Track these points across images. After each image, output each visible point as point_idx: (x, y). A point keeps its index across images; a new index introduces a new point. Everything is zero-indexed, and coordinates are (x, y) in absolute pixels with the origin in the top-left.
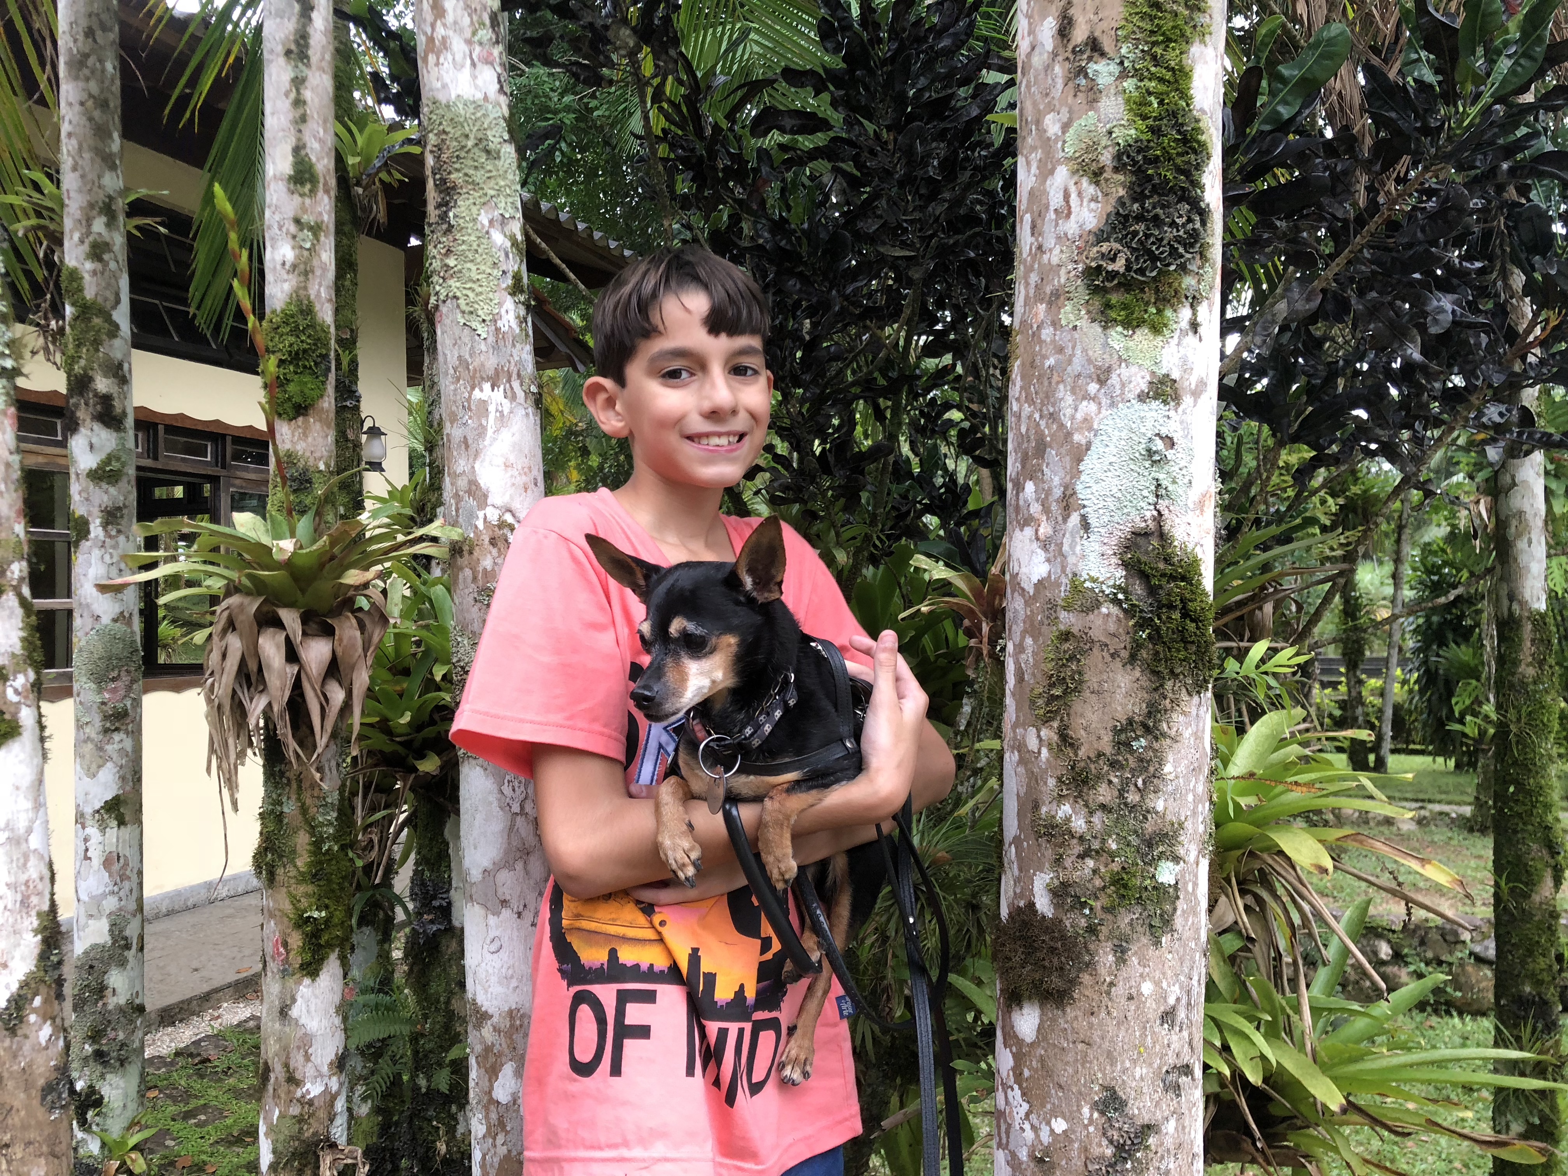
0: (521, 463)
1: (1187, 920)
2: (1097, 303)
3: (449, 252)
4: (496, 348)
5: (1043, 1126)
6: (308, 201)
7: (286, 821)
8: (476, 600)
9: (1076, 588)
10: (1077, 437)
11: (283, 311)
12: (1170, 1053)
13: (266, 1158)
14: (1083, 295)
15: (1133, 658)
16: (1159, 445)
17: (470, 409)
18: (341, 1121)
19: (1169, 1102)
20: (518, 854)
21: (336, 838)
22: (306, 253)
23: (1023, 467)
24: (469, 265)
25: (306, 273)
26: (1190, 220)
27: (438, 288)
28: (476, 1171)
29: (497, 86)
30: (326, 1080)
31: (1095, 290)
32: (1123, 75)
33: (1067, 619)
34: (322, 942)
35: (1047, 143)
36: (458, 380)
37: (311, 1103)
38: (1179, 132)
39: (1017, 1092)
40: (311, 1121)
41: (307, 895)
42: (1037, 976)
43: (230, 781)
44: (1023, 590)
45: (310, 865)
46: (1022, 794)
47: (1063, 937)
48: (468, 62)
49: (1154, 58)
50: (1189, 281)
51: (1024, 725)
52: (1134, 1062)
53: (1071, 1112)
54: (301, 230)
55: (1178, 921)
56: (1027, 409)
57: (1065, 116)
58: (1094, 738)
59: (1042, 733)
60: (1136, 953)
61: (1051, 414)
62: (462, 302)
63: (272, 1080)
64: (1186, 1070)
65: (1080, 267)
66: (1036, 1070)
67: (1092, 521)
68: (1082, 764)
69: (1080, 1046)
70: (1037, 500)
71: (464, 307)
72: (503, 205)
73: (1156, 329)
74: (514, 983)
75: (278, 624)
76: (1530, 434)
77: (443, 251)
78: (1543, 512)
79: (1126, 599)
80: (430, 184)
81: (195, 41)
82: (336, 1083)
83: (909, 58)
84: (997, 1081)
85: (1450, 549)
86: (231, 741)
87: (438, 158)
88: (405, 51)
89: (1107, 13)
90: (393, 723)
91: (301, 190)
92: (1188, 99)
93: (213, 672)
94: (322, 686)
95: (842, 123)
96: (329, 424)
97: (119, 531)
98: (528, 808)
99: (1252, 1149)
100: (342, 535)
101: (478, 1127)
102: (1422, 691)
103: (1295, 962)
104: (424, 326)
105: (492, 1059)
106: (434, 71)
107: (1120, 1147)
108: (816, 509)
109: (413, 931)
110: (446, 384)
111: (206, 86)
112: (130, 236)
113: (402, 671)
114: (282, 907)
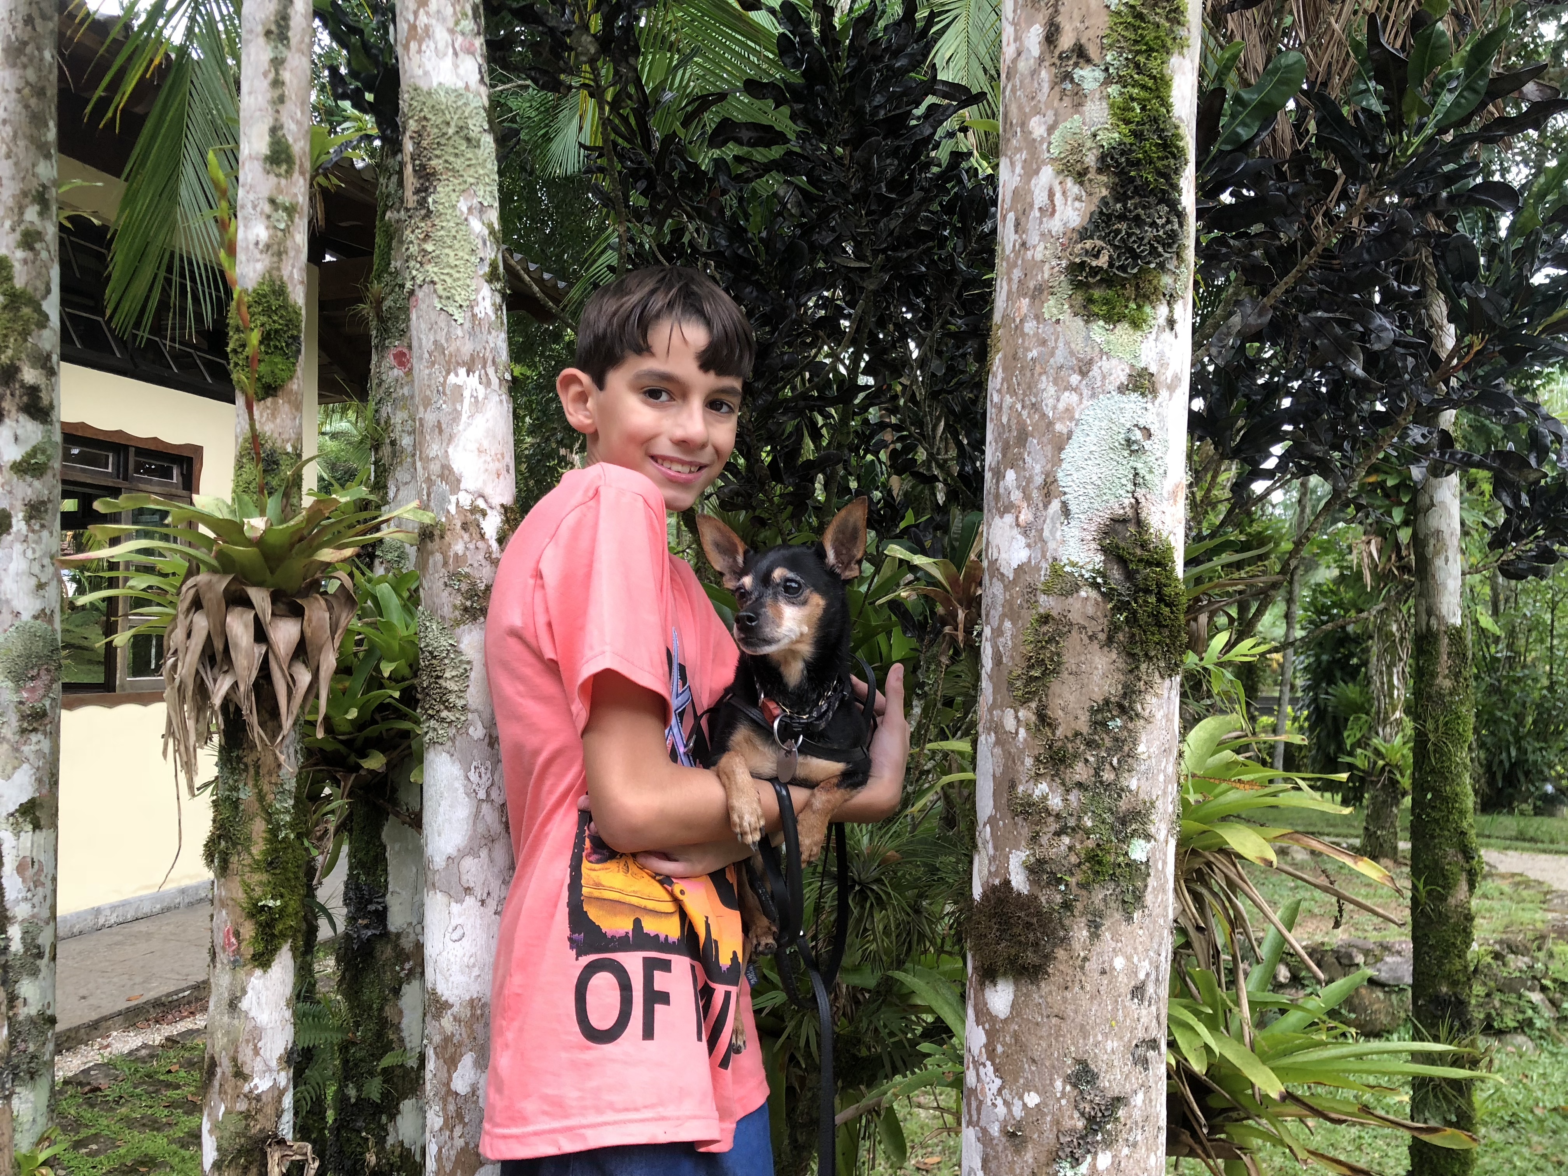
0: (495, 449)
1: (1156, 897)
2: (1079, 298)
3: (427, 237)
4: (472, 333)
5: (1016, 1101)
6: (283, 182)
7: (242, 807)
8: (446, 585)
9: (1056, 572)
10: (1059, 427)
11: (254, 291)
12: (1139, 1027)
13: (209, 1154)
14: (1066, 289)
15: (1110, 640)
16: (1138, 435)
17: (444, 393)
18: (288, 1118)
19: (1137, 1075)
20: (483, 842)
21: (292, 826)
22: (280, 234)
23: (1004, 456)
24: (447, 251)
25: (280, 254)
26: (1168, 222)
27: (414, 273)
28: (431, 1165)
29: (478, 77)
30: (275, 1075)
31: (1078, 286)
32: (1108, 81)
33: (1047, 603)
34: (276, 932)
35: (1032, 145)
36: (433, 364)
37: (258, 1098)
38: (1160, 137)
39: (990, 1068)
40: (258, 1117)
41: (261, 883)
42: (1013, 952)
43: (189, 766)
44: (1002, 575)
45: (266, 853)
46: (998, 775)
47: (1039, 913)
48: (451, 51)
49: (1137, 66)
50: (1166, 280)
51: (1002, 707)
52: (1106, 1035)
53: (1044, 1086)
54: (276, 210)
55: (1149, 898)
56: (1008, 400)
57: (1050, 118)
58: (1072, 718)
59: (1020, 714)
60: (1109, 928)
61: (1033, 405)
62: (439, 287)
63: (219, 1076)
64: (1153, 1044)
65: (1064, 263)
66: (1009, 1046)
67: (1073, 507)
68: (1060, 744)
69: (1054, 1020)
70: (1018, 488)
71: (441, 292)
72: (481, 193)
73: (1136, 324)
74: (476, 972)
75: (247, 603)
76: (1452, 455)
77: (421, 236)
78: (1458, 532)
79: (1105, 583)
80: (409, 170)
81: (118, 45)
82: (284, 1078)
83: (870, 74)
84: (968, 1059)
85: (1342, 589)
86: (191, 724)
87: (418, 144)
88: (365, 46)
89: (1093, 22)
90: (337, 720)
91: (277, 171)
92: (1168, 107)
93: (176, 652)
94: (289, 667)
95: (798, 137)
96: (297, 406)
97: (43, 526)
98: (494, 795)
99: (1191, 1141)
100: (315, 513)
101: (435, 1120)
102: (1311, 729)
103: (1234, 957)
104: (374, 324)
105: (451, 1050)
106: (415, 58)
107: (1091, 1120)
108: (765, 515)
109: (347, 936)
110: (421, 369)
111: (129, 86)
112: (62, 228)
113: (344, 670)
114: (234, 896)
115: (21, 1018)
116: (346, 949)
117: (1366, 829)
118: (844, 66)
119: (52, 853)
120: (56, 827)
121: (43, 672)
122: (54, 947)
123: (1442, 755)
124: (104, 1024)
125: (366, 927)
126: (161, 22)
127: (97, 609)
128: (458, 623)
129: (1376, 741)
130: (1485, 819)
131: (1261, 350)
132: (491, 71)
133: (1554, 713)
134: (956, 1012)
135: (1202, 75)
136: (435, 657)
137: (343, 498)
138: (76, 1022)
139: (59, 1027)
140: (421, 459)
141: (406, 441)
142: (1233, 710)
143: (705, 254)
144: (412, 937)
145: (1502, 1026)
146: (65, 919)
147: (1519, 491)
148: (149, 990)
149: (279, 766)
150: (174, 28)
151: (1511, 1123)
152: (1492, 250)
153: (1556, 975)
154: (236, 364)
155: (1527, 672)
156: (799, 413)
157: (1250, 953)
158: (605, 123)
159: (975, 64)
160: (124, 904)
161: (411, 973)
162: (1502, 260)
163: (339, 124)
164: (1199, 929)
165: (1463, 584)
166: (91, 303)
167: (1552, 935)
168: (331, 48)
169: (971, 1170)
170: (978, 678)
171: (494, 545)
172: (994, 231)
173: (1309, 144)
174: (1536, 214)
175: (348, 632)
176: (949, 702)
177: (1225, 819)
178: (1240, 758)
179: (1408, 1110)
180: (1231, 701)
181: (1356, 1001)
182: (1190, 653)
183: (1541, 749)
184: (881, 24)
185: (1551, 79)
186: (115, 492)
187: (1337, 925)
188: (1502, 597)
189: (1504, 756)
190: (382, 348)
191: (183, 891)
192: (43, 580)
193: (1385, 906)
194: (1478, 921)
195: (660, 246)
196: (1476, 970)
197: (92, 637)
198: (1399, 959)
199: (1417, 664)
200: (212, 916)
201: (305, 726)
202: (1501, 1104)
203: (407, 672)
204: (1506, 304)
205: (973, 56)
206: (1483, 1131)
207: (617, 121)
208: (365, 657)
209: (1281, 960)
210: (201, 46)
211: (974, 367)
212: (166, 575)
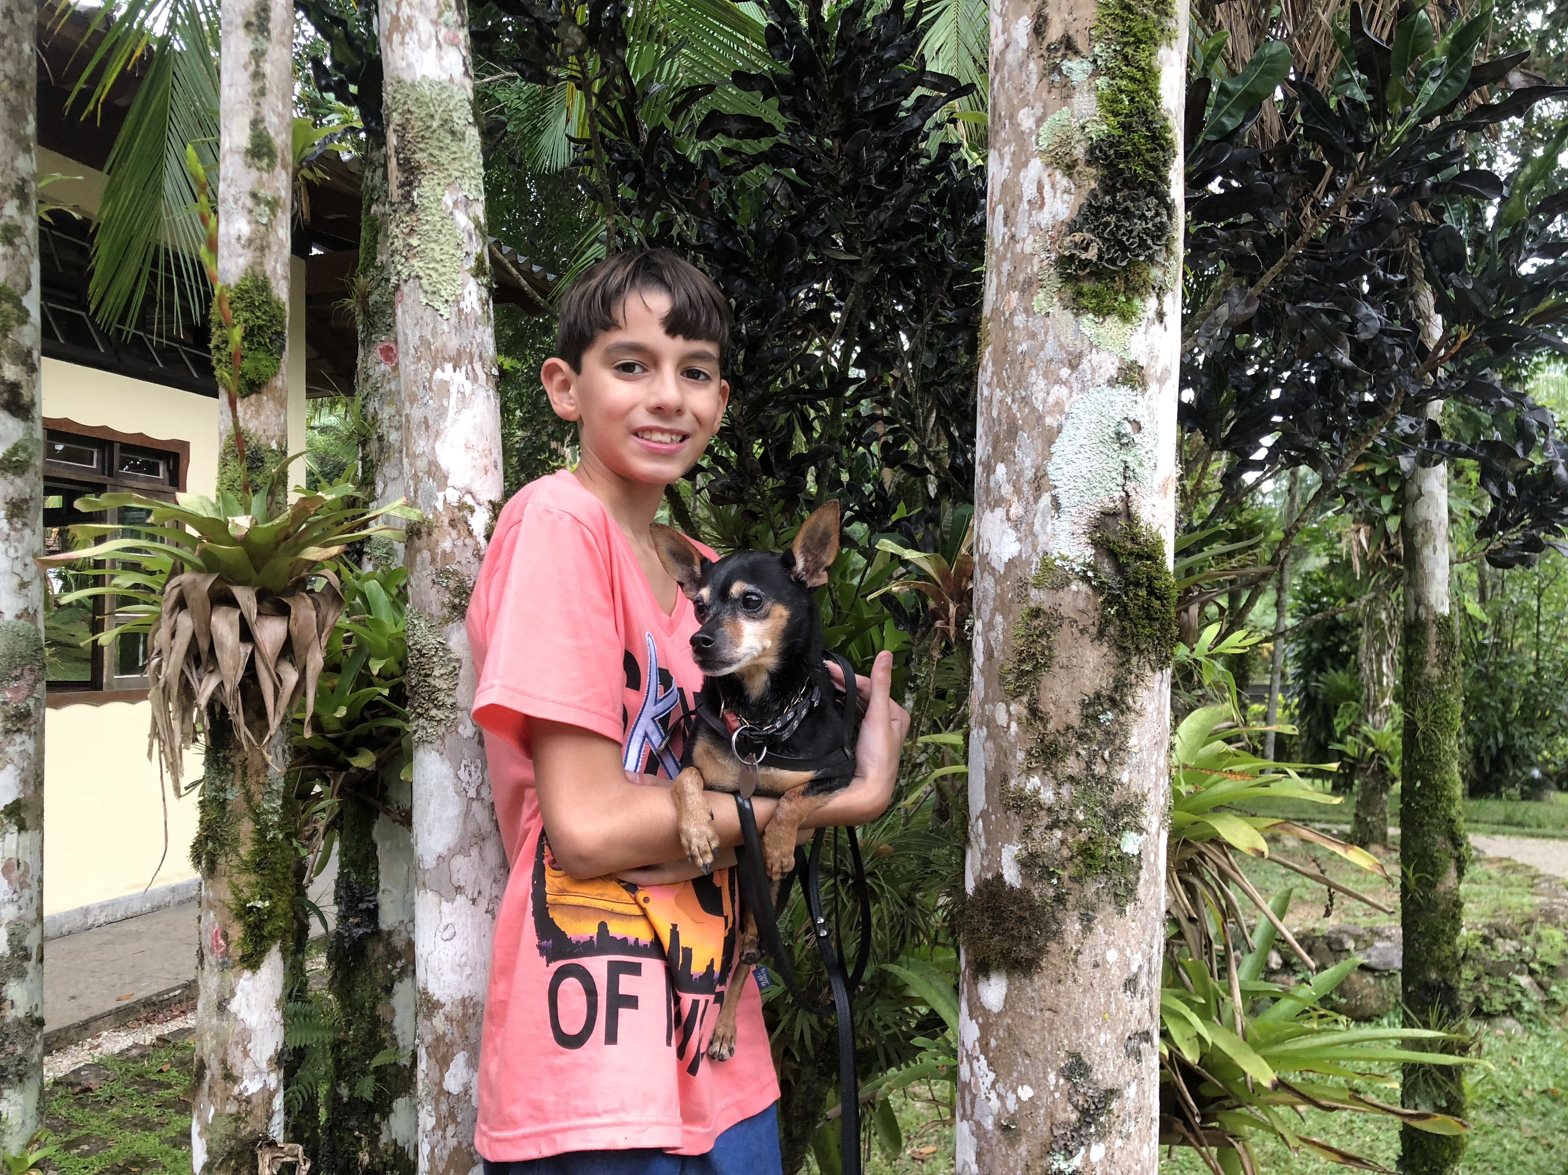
0: (481, 445)
1: (1149, 890)
2: (1069, 291)
3: (412, 230)
4: (458, 329)
5: (1010, 1094)
6: (265, 176)
7: (229, 808)
8: (434, 582)
9: (1047, 566)
10: (1049, 421)
11: (237, 286)
12: (1132, 1019)
13: (199, 1156)
14: (1055, 282)
15: (1101, 634)
16: (1128, 428)
17: (431, 389)
18: (279, 1119)
19: (1130, 1067)
20: (474, 840)
21: (280, 826)
22: (262, 228)
23: (994, 450)
24: (432, 245)
25: (263, 249)
26: (1157, 214)
27: (399, 267)
28: (423, 1165)
29: (463, 69)
30: (265, 1076)
31: (1067, 279)
32: (1096, 73)
33: (1038, 597)
34: (265, 933)
35: (1021, 137)
36: (419, 359)
37: (248, 1100)
38: (1148, 129)
39: (983, 1062)
40: (248, 1119)
41: (249, 885)
42: (1006, 945)
43: (175, 767)
44: (993, 569)
45: (254, 853)
46: (990, 769)
47: (1032, 907)
48: (434, 42)
49: (1125, 57)
50: (1156, 273)
51: (994, 702)
52: (1099, 1028)
53: (1037, 1079)
54: (258, 204)
55: (1141, 891)
56: (998, 393)
57: (1039, 111)
58: (1063, 712)
59: (1012, 708)
60: (1101, 922)
61: (1023, 398)
62: (424, 281)
63: (208, 1078)
64: (1146, 1036)
65: (1053, 256)
66: (1003, 1040)
67: (1063, 501)
68: (1051, 737)
69: (1047, 1014)
70: (1009, 482)
71: (426, 287)
72: (467, 187)
73: (1125, 317)
74: (468, 971)
75: (233, 603)
76: (1440, 445)
77: (406, 231)
78: (1446, 521)
79: (1096, 576)
80: (393, 163)
81: (99, 36)
82: (274, 1080)
83: (858, 66)
84: (961, 1053)
85: (1331, 577)
86: (176, 724)
87: (402, 138)
88: (349, 38)
89: (1081, 13)
90: (325, 718)
91: (259, 164)
92: (1156, 99)
93: (160, 652)
94: (276, 666)
95: (787, 129)
96: (282, 403)
97: (25, 525)
98: (484, 793)
99: (1184, 1130)
100: (301, 512)
101: (427, 1120)
102: (1302, 716)
103: (1226, 947)
104: (360, 318)
105: (443, 1049)
106: (398, 50)
107: (1084, 1112)
108: (756, 509)
109: (338, 935)
110: (407, 364)
111: (110, 79)
112: (42, 221)
113: (332, 667)
114: (222, 897)
115: (8, 1020)
116: (338, 948)
117: (1356, 815)
118: (833, 57)
119: (38, 855)
120: (41, 828)
121: (26, 672)
122: (41, 949)
123: (1430, 744)
124: (95, 1024)
125: (358, 925)
126: (142, 13)
127: (84, 606)
128: (447, 621)
129: (1365, 728)
130: (1472, 804)
131: (1251, 341)
132: (476, 64)
133: (1540, 698)
134: (950, 1004)
135: (1190, 65)
136: (423, 655)
137: (328, 495)
138: (66, 1023)
139: (47, 1029)
140: (407, 456)
141: (393, 437)
142: (1224, 700)
143: (693, 247)
144: (404, 935)
145: (1491, 1009)
146: (53, 919)
147: (1506, 480)
148: (140, 989)
149: (267, 766)
150: (155, 20)
151: (1500, 1106)
152: (1478, 241)
153: (1545, 959)
154: (219, 361)
155: (1513, 658)
156: (790, 406)
157: (1242, 942)
158: (593, 115)
159: (964, 53)
160: (113, 903)
161: (403, 970)
162: (1488, 251)
163: (325, 116)
164: (1191, 920)
165: (1451, 572)
166: (74, 297)
167: (1540, 919)
168: (316, 40)
169: (965, 1163)
170: (969, 672)
171: (482, 541)
172: (983, 223)
173: (1297, 135)
174: (1522, 205)
175: (336, 629)
176: (941, 695)
177: (1218, 809)
178: (1232, 748)
179: (1399, 1094)
180: (1221, 689)
181: (1347, 986)
182: (1181, 644)
183: (1528, 734)
184: (870, 15)
185: (1536, 69)
186: (99, 489)
187: (1328, 914)
188: (1489, 584)
189: (1491, 741)
190: (369, 343)
191: (173, 890)
192: (26, 579)
193: (1375, 892)
194: (1467, 906)
195: (649, 239)
196: (1464, 956)
197: (79, 634)
198: (1388, 944)
199: (1406, 653)
200: (199, 918)
201: (292, 725)
202: (1490, 1087)
203: (396, 669)
204: (1493, 294)
205: (962, 46)
206: (1472, 1114)
207: (604, 113)
208: (354, 654)
209: (1274, 947)
210: (183, 37)
211: (965, 360)
212: (152, 573)
